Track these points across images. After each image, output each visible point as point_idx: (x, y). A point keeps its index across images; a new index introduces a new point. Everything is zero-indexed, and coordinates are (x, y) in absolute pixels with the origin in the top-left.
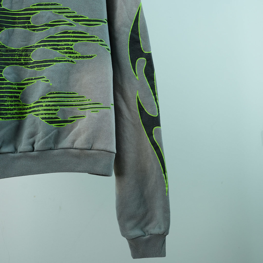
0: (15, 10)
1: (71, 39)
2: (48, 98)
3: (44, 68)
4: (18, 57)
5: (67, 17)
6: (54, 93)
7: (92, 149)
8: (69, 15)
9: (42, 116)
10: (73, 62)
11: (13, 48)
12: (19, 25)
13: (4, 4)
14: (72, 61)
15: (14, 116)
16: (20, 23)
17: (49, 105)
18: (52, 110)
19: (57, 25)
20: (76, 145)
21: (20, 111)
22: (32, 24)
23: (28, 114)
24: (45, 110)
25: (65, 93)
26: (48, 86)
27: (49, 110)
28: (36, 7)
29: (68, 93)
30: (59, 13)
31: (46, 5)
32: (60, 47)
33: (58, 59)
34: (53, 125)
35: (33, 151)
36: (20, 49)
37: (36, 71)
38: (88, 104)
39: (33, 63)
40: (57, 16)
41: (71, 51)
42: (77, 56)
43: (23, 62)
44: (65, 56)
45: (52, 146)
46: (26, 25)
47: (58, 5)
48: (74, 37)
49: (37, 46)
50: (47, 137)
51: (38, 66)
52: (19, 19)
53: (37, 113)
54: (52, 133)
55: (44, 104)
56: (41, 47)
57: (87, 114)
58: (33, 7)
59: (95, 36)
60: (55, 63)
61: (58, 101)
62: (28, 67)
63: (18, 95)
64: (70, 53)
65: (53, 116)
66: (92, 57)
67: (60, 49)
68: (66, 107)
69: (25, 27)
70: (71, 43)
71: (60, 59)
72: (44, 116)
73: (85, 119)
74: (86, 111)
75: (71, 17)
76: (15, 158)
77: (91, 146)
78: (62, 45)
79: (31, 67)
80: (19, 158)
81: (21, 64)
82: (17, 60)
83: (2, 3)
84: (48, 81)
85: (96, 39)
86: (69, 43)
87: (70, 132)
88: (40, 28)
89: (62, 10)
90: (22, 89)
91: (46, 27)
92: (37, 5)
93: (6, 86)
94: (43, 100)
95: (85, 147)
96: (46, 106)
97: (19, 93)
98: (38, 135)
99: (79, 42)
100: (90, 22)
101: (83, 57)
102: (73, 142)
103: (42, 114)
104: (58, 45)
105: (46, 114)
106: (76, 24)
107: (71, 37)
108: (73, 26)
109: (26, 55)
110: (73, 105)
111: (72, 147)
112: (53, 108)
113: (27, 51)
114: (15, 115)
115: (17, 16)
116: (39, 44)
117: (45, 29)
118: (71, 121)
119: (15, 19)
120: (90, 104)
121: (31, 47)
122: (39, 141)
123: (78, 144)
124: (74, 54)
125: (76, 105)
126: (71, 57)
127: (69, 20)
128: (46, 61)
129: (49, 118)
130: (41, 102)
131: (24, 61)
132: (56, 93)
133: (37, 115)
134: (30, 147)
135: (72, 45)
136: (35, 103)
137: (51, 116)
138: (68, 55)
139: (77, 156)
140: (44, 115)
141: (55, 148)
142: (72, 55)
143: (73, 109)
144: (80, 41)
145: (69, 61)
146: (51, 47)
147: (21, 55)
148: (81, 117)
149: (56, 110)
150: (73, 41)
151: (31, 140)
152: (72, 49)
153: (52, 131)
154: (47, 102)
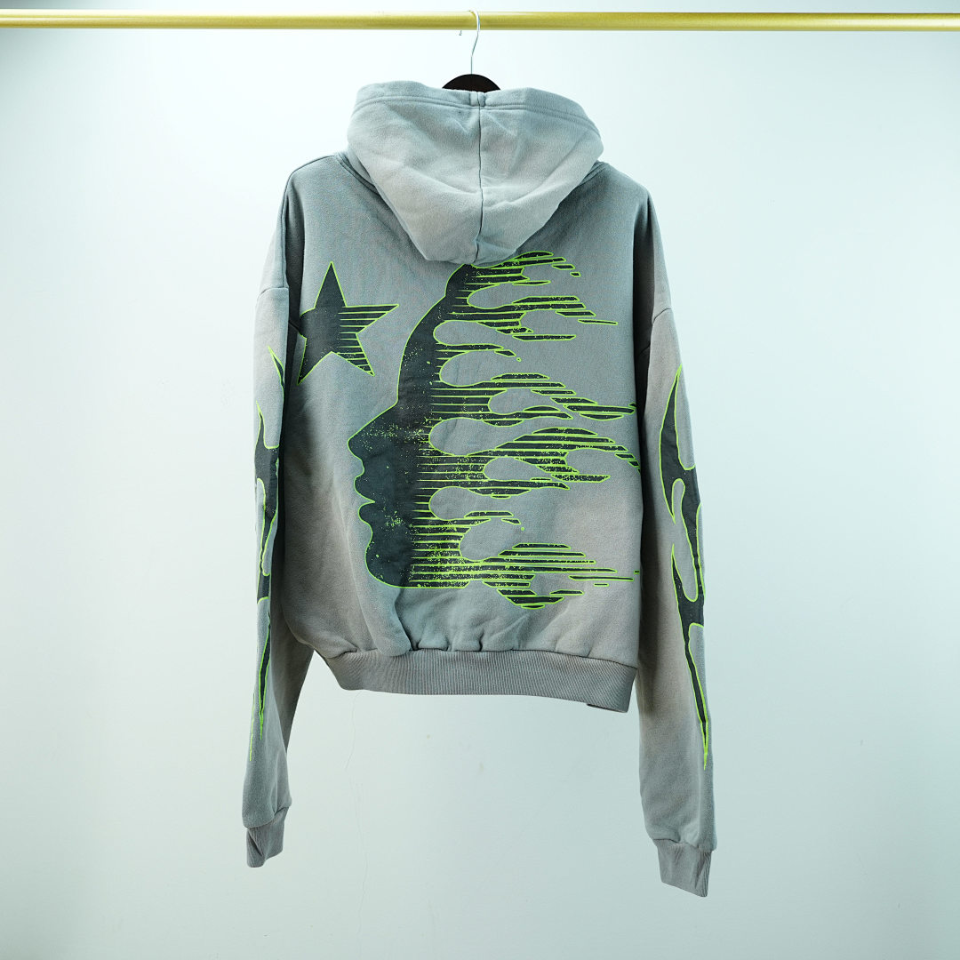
0: (460, 385)
1: (563, 443)
2: (514, 553)
3: (510, 496)
4: (460, 472)
5: (558, 400)
6: (526, 546)
7: (590, 656)
8: (561, 397)
9: (503, 588)
10: (564, 487)
11: (453, 456)
12: (468, 413)
13: (443, 376)
14: (562, 486)
15: (448, 581)
16: (468, 409)
17: (517, 568)
18: (521, 577)
19: (538, 415)
20: (560, 646)
21: (459, 573)
22: (491, 412)
23: (471, 579)
24: (508, 576)
25: (547, 546)
26: (518, 531)
27: (517, 577)
28: (501, 381)
29: (552, 546)
30: (543, 392)
31: (519, 377)
32: (541, 457)
33: (536, 481)
34: (522, 605)
35: (480, 650)
36: (465, 456)
37: (491, 500)
38: (589, 570)
39: (488, 484)
40: (539, 397)
41: (562, 466)
42: (571, 476)
43: (469, 480)
44: (549, 476)
45: (515, 644)
46: (480, 412)
47: (541, 377)
48: (569, 439)
49: (496, 454)
50: (509, 628)
51: (496, 491)
52: (467, 401)
53: (492, 580)
54: (519, 620)
55: (507, 565)
56: (506, 456)
57: (586, 589)
58: (496, 381)
59: (610, 440)
60: (530, 489)
61: (533, 561)
62: (476, 490)
63: (458, 541)
64: (559, 469)
65: (523, 589)
66: (601, 478)
67: (541, 462)
68: (546, 572)
69: (477, 417)
70: (563, 451)
71: (540, 481)
72: (507, 588)
73: (582, 597)
74: (584, 582)
75: (564, 401)
76: (445, 660)
77: (587, 649)
78: (545, 454)
79: (483, 492)
80: (454, 661)
81: (466, 485)
82: (459, 477)
83: (440, 374)
84: (516, 522)
85: (611, 445)
86: (558, 451)
87: (550, 620)
88: (505, 419)
89: (549, 388)
90: (464, 530)
91: (517, 419)
92: (503, 377)
93: (432, 526)
94: (505, 557)
95: (578, 651)
96: (511, 568)
97: (459, 538)
98: (492, 622)
99: (577, 449)
100: (599, 412)
101: (584, 478)
102: (555, 641)
103: (503, 584)
104: (538, 454)
105: (509, 584)
106: (573, 414)
107: (564, 439)
108: (568, 418)
109: (476, 468)
110: (559, 569)
111: (551, 648)
112: (524, 573)
113: (479, 459)
114: (448, 578)
115: (465, 397)
116: (502, 450)
117: (515, 422)
118: (555, 600)
119: (461, 401)
120: (593, 570)
121: (486, 453)
122: (492, 634)
123: (563, 645)
124: (567, 471)
125: (565, 570)
126: (560, 477)
127: (561, 407)
128: (513, 484)
129: (515, 593)
130: (502, 560)
131: (471, 478)
132: (531, 546)
133: (493, 584)
134: (475, 645)
135: (563, 455)
136: (487, 561)
137: (518, 588)
138: (555, 473)
139: (562, 668)
140: (507, 586)
141: (521, 648)
142: (563, 474)
143: (560, 576)
144: (579, 446)
145: (556, 485)
146: (524, 458)
147: (466, 468)
148: (575, 592)
149: (529, 577)
150: (566, 447)
151: (477, 631)
152: (563, 462)
153: (519, 616)
154: (512, 561)
